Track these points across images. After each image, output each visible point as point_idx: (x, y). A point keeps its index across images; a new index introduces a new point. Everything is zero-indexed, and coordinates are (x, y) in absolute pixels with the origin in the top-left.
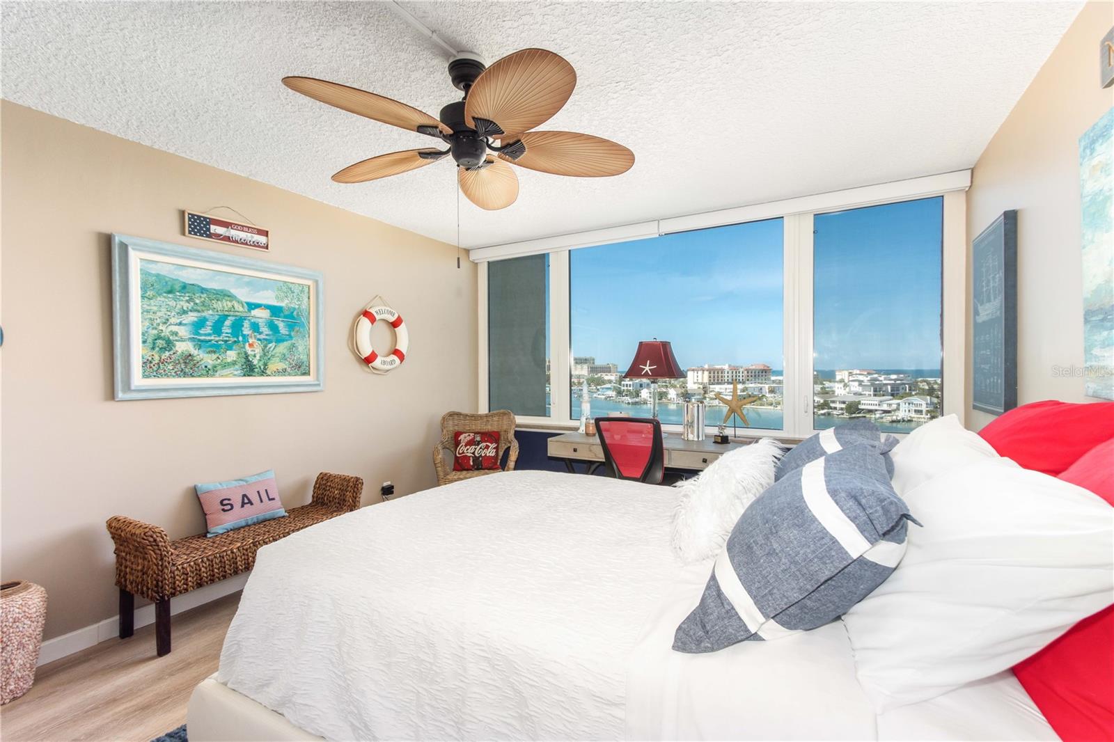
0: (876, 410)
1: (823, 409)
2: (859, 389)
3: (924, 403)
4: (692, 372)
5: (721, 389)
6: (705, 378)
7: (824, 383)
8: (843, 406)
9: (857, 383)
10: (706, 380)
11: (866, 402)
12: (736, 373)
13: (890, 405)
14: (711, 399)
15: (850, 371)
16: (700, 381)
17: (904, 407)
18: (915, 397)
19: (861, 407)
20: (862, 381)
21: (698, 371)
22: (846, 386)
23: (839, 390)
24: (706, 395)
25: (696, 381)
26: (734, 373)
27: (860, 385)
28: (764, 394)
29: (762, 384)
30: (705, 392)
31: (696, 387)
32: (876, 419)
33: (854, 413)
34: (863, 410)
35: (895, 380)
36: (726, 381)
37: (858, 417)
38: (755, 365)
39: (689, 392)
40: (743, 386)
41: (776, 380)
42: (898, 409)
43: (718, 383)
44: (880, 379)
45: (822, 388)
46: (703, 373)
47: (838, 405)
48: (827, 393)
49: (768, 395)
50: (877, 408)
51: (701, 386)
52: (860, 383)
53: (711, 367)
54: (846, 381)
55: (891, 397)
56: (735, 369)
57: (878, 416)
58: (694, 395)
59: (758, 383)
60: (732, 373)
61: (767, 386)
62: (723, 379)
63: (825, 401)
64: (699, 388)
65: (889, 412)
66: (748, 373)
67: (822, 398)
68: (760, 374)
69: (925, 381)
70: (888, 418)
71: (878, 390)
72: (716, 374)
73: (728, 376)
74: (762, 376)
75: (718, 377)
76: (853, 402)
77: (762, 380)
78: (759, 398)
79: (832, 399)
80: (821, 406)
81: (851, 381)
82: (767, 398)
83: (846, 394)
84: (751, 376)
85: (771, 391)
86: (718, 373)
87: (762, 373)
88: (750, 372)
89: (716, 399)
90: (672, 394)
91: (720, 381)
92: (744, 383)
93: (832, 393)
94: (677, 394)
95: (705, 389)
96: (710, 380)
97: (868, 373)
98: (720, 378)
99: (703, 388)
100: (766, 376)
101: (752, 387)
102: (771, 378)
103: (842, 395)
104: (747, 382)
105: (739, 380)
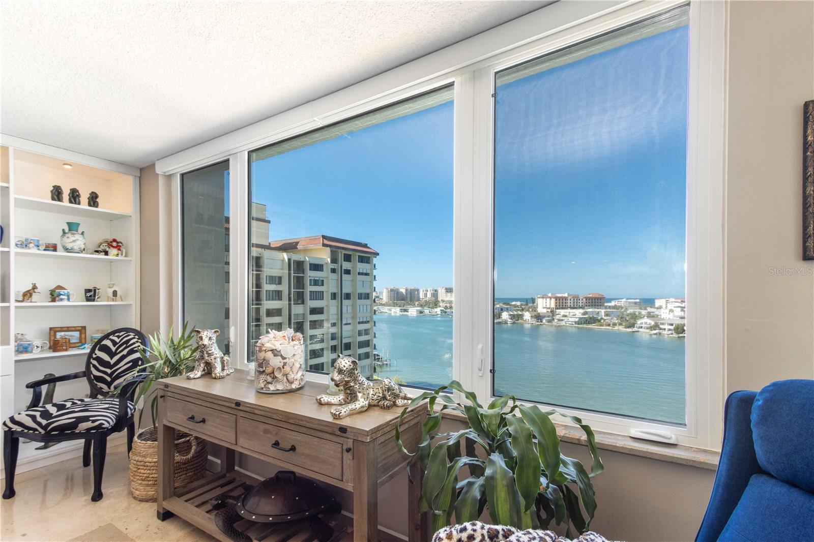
1: (655, 330)
4: (541, 299)
5: (565, 312)
6: (553, 304)
8: (672, 327)
9: (679, 309)
10: (553, 306)
12: (577, 300)
14: (559, 320)
16: (548, 306)
21: (546, 298)
23: (664, 314)
24: (554, 317)
25: (545, 306)
26: (575, 300)
27: (682, 310)
28: (601, 317)
29: (598, 308)
30: (553, 315)
31: (545, 311)
36: (569, 306)
38: (591, 294)
39: (541, 315)
40: (584, 311)
41: (611, 306)
43: (563, 308)
46: (551, 300)
48: (653, 316)
49: (605, 318)
51: (549, 310)
53: (557, 296)
56: (576, 298)
58: (544, 317)
59: (595, 308)
60: (574, 300)
61: (603, 311)
62: (567, 304)
63: (655, 323)
64: (548, 312)
66: (586, 300)
67: (653, 320)
68: (596, 301)
72: (561, 301)
73: (570, 303)
74: (598, 303)
75: (562, 303)
76: (678, 325)
77: (598, 306)
78: (598, 320)
79: (662, 322)
80: (651, 328)
81: (675, 307)
82: (605, 320)
83: (671, 318)
84: (589, 303)
85: (607, 315)
86: (563, 300)
87: (598, 300)
88: (588, 299)
89: (563, 320)
90: (527, 316)
91: (564, 306)
92: (582, 308)
93: (659, 317)
94: (531, 316)
95: (553, 312)
96: (556, 306)
97: (682, 301)
98: (564, 304)
99: (551, 312)
100: (600, 303)
101: (591, 312)
102: (606, 304)
103: (669, 319)
104: (586, 307)
105: (579, 305)
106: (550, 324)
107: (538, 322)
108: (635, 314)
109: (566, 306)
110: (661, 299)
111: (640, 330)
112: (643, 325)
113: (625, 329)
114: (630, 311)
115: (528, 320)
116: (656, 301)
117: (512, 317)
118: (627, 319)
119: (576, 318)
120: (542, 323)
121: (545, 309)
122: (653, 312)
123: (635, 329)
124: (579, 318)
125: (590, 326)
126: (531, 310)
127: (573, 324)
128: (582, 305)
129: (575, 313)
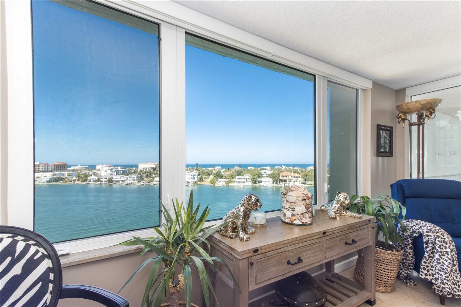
0: (119, 181)
1: (98, 182)
2: (111, 172)
3: (136, 177)
5: (38, 175)
8: (106, 180)
9: (110, 170)
11: (115, 178)
12: (47, 166)
13: (124, 178)
15: (103, 165)
17: (129, 179)
18: (133, 175)
19: (113, 180)
20: (113, 169)
23: (103, 173)
28: (65, 177)
29: (64, 171)
32: (119, 185)
36: (41, 171)
37: (112, 184)
38: (59, 162)
40: (53, 173)
41: (73, 169)
42: (127, 180)
43: (37, 172)
47: (104, 180)
49: (68, 177)
54: (101, 169)
55: (123, 175)
57: (120, 183)
59: (61, 171)
60: (45, 166)
61: (66, 173)
62: (39, 170)
63: (98, 178)
65: (123, 181)
66: (54, 166)
67: (96, 177)
70: (124, 183)
71: (118, 173)
73: (42, 168)
74: (62, 168)
76: (110, 178)
78: (62, 179)
79: (101, 177)
81: (107, 169)
83: (106, 175)
84: (56, 168)
85: (69, 175)
88: (56, 166)
89: (37, 181)
93: (99, 175)
97: (110, 166)
100: (64, 168)
101: (58, 174)
102: (68, 169)
103: (105, 175)
104: (54, 171)
105: (49, 170)
108: (86, 174)
109: (38, 170)
111: (90, 183)
112: (92, 180)
113: (80, 183)
114: (83, 172)
116: (97, 166)
118: (82, 177)
119: (48, 178)
122: (96, 172)
123: (87, 182)
124: (50, 178)
125: (57, 183)
127: (44, 183)
128: (51, 170)
129: (46, 175)
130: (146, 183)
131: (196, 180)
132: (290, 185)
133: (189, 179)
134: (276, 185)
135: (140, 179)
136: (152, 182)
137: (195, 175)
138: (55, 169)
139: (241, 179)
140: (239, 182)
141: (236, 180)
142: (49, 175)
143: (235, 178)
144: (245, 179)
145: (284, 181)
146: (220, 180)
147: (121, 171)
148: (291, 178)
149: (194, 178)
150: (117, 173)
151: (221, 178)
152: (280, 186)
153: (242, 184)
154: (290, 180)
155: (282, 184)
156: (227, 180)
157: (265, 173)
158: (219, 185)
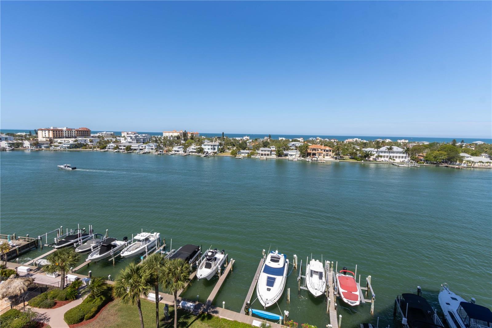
0: (137, 149)
2: (131, 140)
3: (154, 145)
4: (41, 131)
5: (61, 140)
6: (51, 134)
7: (117, 137)
8: (125, 148)
9: (130, 138)
10: (51, 136)
11: (134, 146)
12: (71, 132)
13: (142, 147)
14: (56, 146)
16: (47, 136)
17: (147, 147)
18: (151, 143)
20: (132, 137)
21: (45, 130)
22: (125, 139)
23: (123, 141)
24: (52, 144)
25: (44, 136)
26: (69, 132)
27: (131, 138)
28: (87, 143)
29: (86, 138)
30: (51, 143)
31: (44, 139)
32: (137, 153)
33: (129, 151)
34: (132, 149)
35: (144, 136)
36: (65, 136)
37: (131, 152)
38: (81, 128)
39: (39, 143)
40: (75, 139)
41: (94, 136)
42: (145, 148)
43: (59, 138)
44: (139, 136)
45: (115, 140)
46: (49, 132)
47: (122, 148)
48: (118, 142)
49: (89, 143)
50: (137, 148)
51: (48, 139)
52: (131, 137)
53: (55, 129)
54: (126, 136)
55: (143, 144)
56: (70, 130)
57: (138, 151)
58: (43, 144)
59: (84, 137)
60: (68, 132)
61: (88, 139)
63: (117, 146)
64: (47, 140)
65: (142, 149)
66: (78, 132)
67: (116, 144)
68: (85, 133)
69: (154, 137)
70: (142, 152)
72: (58, 132)
73: (66, 134)
74: (86, 134)
75: (59, 134)
76: (128, 146)
77: (86, 136)
78: (84, 145)
79: (120, 145)
80: (115, 148)
82: (88, 145)
83: (125, 143)
85: (91, 141)
86: (59, 132)
87: (86, 132)
88: (79, 132)
89: (58, 146)
90: (27, 144)
91: (61, 136)
92: (75, 137)
94: (31, 144)
95: (51, 141)
96: (54, 136)
98: (61, 135)
99: (50, 140)
100: (88, 134)
101: (81, 140)
102: (90, 135)
103: (123, 143)
104: (77, 137)
105: (73, 136)
106: (47, 149)
107: (37, 148)
108: (108, 141)
109: (62, 136)
110: (125, 132)
111: (109, 150)
112: (111, 147)
113: (100, 150)
114: (105, 139)
115: (28, 147)
117: (11, 145)
118: (103, 144)
119: (68, 144)
120: (41, 149)
121: (45, 139)
123: (106, 150)
124: (70, 144)
125: (78, 149)
126: (31, 139)
127: (66, 149)
128: (75, 136)
129: (69, 141)
130: (163, 153)
131: (216, 151)
132: (318, 159)
133: (209, 149)
134: (303, 159)
135: (158, 148)
136: (171, 151)
137: (215, 145)
138: (79, 135)
139: (265, 151)
140: (262, 155)
141: (260, 152)
142: (71, 141)
143: (259, 150)
144: (269, 151)
145: (312, 155)
146: (242, 151)
147: (142, 139)
148: (321, 152)
149: (215, 149)
150: (137, 141)
151: (244, 150)
152: (307, 160)
153: (265, 156)
154: (320, 153)
155: (309, 159)
156: (250, 151)
157: (293, 145)
158: (239, 157)
